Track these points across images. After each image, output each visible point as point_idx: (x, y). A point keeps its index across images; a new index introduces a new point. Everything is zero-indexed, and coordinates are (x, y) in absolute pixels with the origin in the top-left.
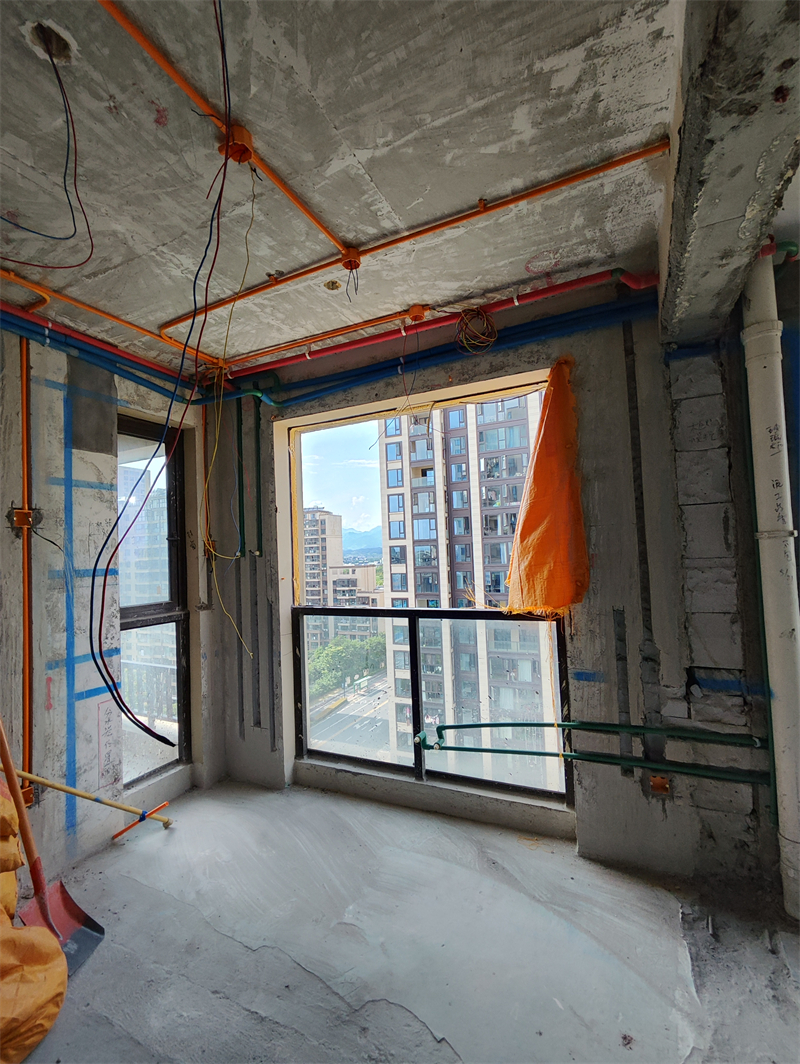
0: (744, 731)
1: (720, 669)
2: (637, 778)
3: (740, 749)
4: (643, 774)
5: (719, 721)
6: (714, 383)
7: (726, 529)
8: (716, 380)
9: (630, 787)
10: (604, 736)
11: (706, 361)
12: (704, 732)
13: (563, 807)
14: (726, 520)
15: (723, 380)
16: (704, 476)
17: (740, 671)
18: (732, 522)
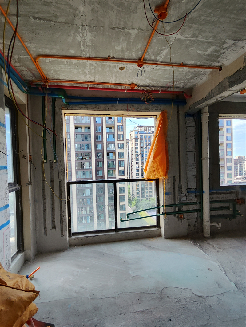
0: (196, 201)
1: (192, 188)
2: (177, 216)
3: (195, 205)
4: (178, 215)
5: (191, 200)
6: (193, 124)
7: (195, 157)
8: (194, 123)
9: (176, 218)
10: (170, 208)
11: (192, 118)
12: (188, 203)
13: (157, 229)
14: (195, 155)
15: (195, 124)
16: (191, 145)
17: (195, 188)
18: (195, 156)
